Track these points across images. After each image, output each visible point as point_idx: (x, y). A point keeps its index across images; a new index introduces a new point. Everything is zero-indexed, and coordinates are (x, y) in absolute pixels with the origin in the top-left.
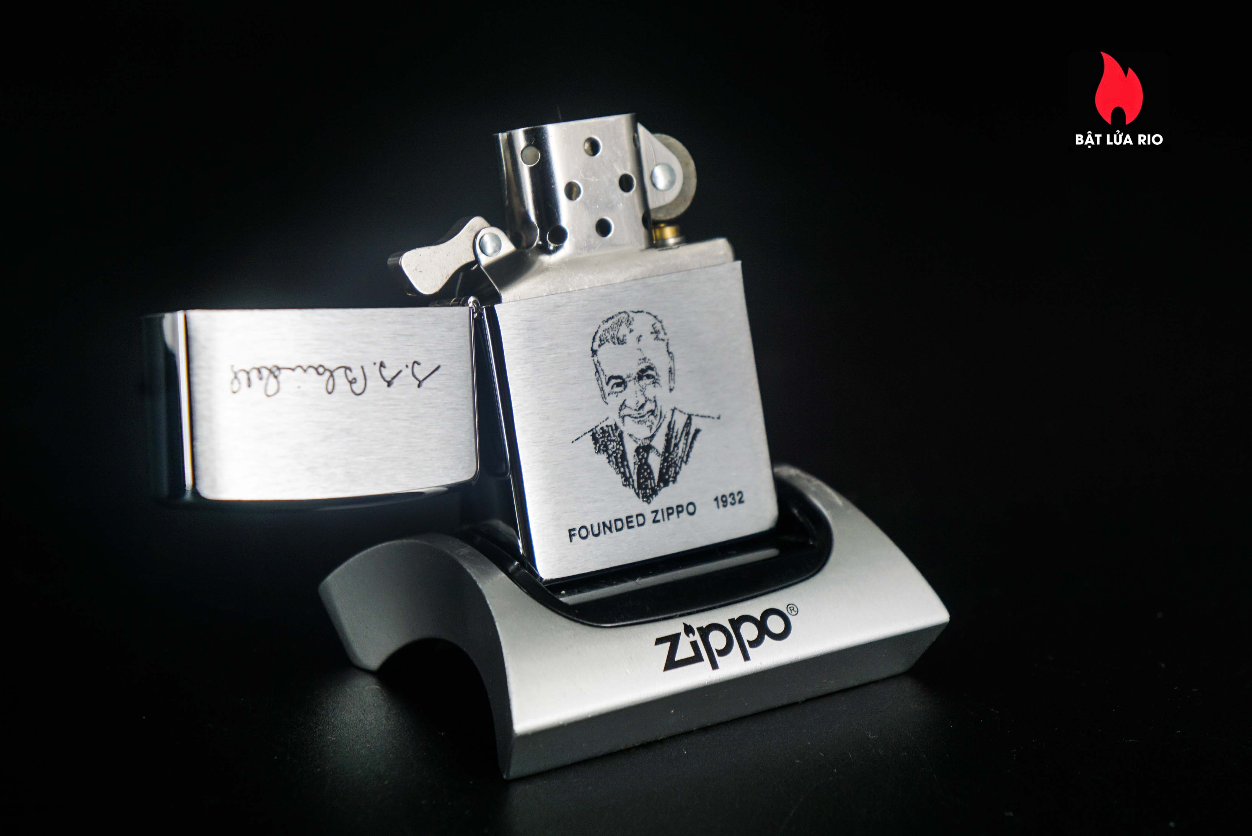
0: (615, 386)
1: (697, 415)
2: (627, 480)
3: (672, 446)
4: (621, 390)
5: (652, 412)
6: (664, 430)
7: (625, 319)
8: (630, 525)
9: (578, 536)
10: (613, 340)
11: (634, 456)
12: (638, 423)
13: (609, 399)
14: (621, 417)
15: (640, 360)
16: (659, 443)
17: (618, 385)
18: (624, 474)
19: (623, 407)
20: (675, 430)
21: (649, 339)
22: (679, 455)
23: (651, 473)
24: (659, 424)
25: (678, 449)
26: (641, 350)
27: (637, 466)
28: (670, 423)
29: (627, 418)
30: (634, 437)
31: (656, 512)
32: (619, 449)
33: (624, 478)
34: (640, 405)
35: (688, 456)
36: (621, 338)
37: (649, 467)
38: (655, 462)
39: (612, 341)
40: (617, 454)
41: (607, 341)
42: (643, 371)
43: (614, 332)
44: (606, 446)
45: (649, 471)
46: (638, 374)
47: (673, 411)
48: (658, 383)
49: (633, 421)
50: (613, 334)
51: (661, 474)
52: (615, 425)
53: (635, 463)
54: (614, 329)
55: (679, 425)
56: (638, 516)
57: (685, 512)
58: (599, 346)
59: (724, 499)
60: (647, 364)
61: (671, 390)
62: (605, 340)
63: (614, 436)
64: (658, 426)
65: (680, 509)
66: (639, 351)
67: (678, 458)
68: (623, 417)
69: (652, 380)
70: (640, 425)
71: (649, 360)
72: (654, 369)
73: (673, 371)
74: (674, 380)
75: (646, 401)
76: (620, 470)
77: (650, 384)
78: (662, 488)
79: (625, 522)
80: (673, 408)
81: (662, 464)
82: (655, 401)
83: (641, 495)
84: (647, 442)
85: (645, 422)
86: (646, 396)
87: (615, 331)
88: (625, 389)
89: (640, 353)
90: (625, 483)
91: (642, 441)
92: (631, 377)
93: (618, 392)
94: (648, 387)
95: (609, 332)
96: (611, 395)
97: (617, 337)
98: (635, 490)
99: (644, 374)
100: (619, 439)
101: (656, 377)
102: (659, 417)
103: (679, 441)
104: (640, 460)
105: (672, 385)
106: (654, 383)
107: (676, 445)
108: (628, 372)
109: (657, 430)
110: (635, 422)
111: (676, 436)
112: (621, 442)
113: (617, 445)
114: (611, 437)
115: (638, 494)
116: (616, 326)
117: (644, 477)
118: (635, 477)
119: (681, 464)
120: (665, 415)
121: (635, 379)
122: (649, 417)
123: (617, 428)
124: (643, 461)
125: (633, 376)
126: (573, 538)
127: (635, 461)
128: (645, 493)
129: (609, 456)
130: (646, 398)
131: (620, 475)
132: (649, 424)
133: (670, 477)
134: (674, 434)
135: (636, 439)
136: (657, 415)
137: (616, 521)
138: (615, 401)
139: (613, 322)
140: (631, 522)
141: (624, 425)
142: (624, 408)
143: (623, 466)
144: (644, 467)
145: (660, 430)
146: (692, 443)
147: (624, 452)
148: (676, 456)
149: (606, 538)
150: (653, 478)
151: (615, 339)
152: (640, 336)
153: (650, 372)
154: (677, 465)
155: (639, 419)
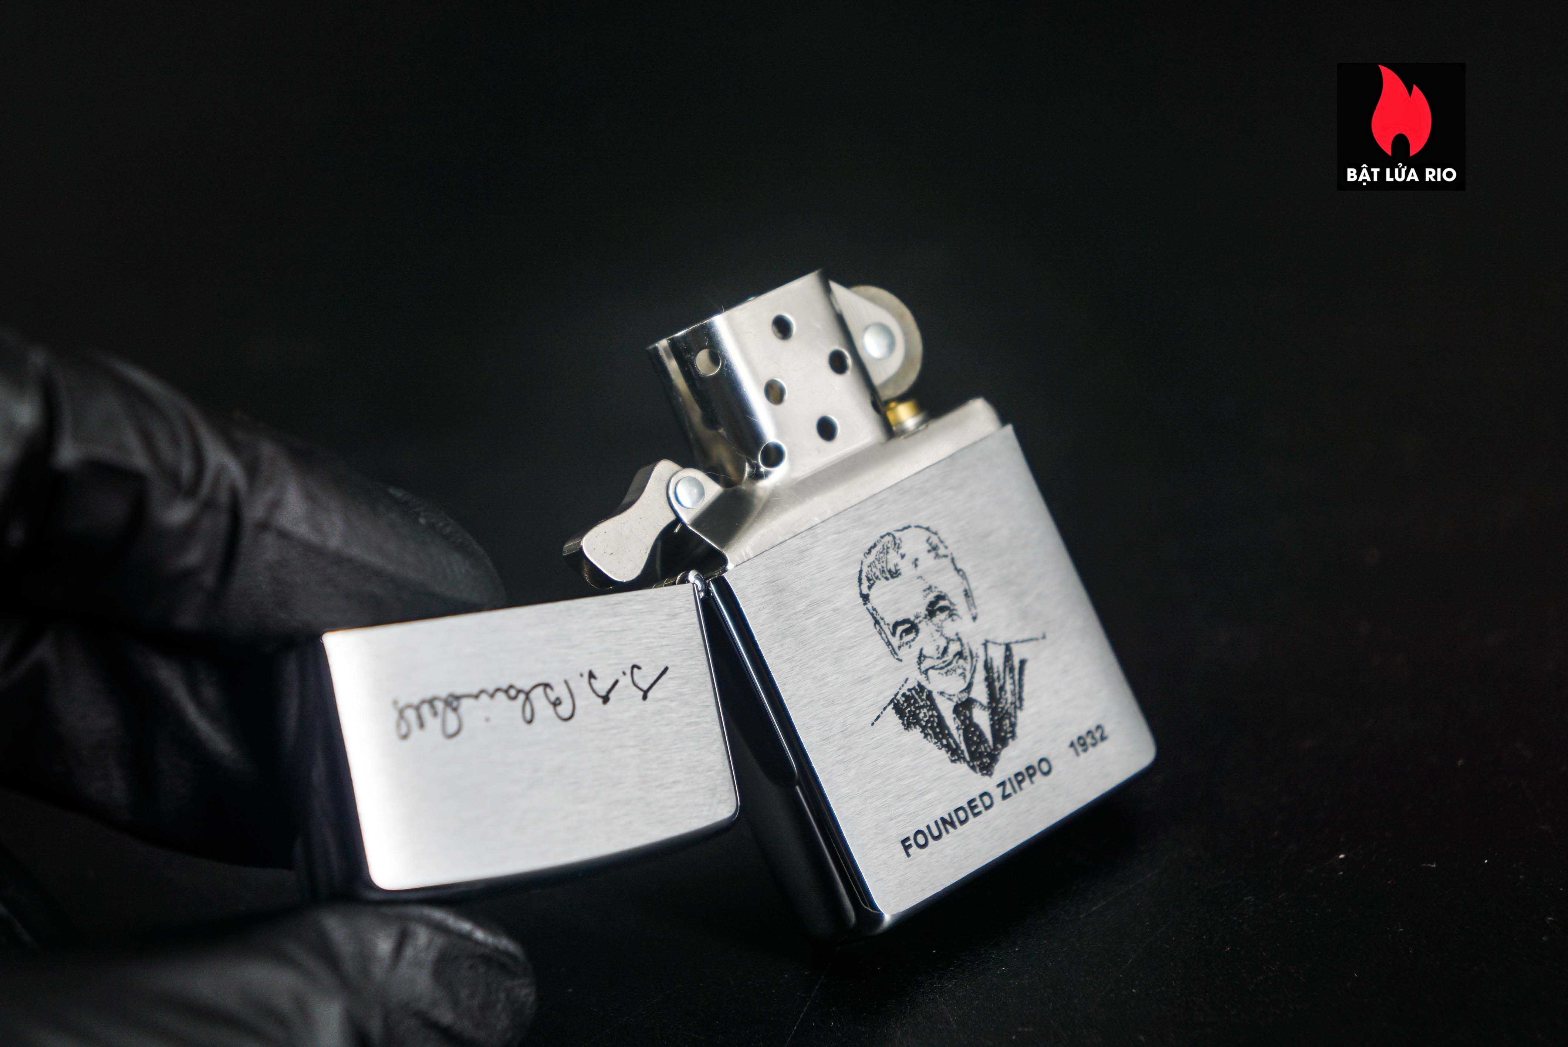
0: (904, 634)
1: (1017, 642)
2: (955, 753)
3: (998, 692)
4: (912, 638)
5: (960, 655)
6: (981, 674)
7: (890, 542)
8: (976, 811)
9: (914, 846)
10: (884, 575)
11: (954, 719)
12: (947, 675)
13: (901, 653)
14: (923, 672)
15: (925, 591)
16: (980, 693)
17: (907, 631)
18: (948, 747)
19: (922, 658)
20: (995, 670)
21: (928, 561)
22: (1009, 701)
23: (981, 735)
24: (973, 669)
25: (1006, 693)
26: (922, 578)
27: (961, 732)
28: (986, 662)
29: (931, 672)
30: (947, 694)
31: (1002, 784)
32: (932, 716)
33: (950, 753)
34: (941, 650)
35: (1021, 699)
36: (893, 570)
37: (977, 727)
38: (982, 718)
39: (883, 577)
40: (933, 721)
41: (877, 578)
42: (932, 604)
43: (882, 564)
44: (915, 716)
45: (978, 733)
46: (927, 610)
47: (985, 645)
48: (955, 615)
49: (939, 673)
50: (881, 567)
51: (995, 733)
52: (919, 685)
53: (958, 729)
54: (881, 561)
55: (998, 662)
56: (981, 796)
57: (1039, 774)
58: (870, 588)
59: (1082, 742)
60: (935, 594)
61: (974, 618)
62: (874, 578)
63: (922, 700)
64: (972, 671)
65: (1031, 771)
66: (920, 579)
67: (1008, 705)
68: (926, 672)
69: (947, 613)
70: (949, 677)
71: (936, 587)
72: (947, 598)
73: (969, 594)
74: (974, 604)
75: (948, 643)
76: (942, 744)
77: (945, 619)
78: (1001, 750)
79: (968, 809)
80: (983, 642)
81: (992, 719)
82: (959, 639)
83: (978, 769)
84: (964, 696)
85: (955, 671)
86: (946, 636)
87: (883, 562)
88: (917, 635)
89: (922, 582)
90: (953, 759)
91: (958, 696)
92: (920, 616)
93: (909, 642)
94: (945, 624)
95: (875, 567)
96: (902, 648)
97: (887, 570)
98: (968, 763)
99: (935, 608)
100: (929, 703)
101: (952, 608)
102: (969, 658)
103: (1004, 682)
104: (963, 722)
105: (974, 611)
106: (951, 615)
107: (1002, 688)
108: (914, 612)
109: (972, 677)
110: (942, 674)
111: (999, 677)
112: (933, 706)
113: (928, 711)
114: (918, 703)
115: (973, 768)
116: (882, 555)
117: (975, 743)
118: (963, 746)
119: (1015, 712)
120: (977, 654)
121: (925, 618)
122: (957, 662)
123: (921, 688)
124: (968, 722)
125: (923, 615)
126: (910, 851)
127: (957, 725)
128: (982, 763)
129: (924, 729)
130: (947, 638)
131: (943, 749)
132: (960, 671)
133: (1006, 733)
134: (996, 675)
135: (950, 695)
136: (966, 657)
137: (956, 811)
138: (909, 654)
139: (877, 552)
140: (976, 806)
141: (930, 683)
142: (924, 660)
143: (945, 736)
144: (970, 728)
145: (976, 675)
146: (1020, 680)
147: (940, 718)
148: (1006, 703)
149: (951, 838)
150: (986, 741)
151: (885, 573)
152: (916, 560)
153: (942, 603)
154: (1010, 715)
155: (945, 670)
